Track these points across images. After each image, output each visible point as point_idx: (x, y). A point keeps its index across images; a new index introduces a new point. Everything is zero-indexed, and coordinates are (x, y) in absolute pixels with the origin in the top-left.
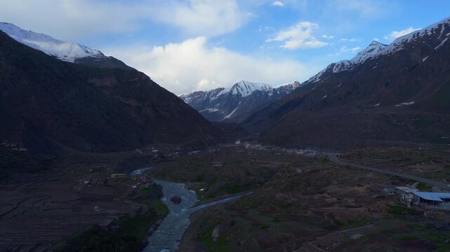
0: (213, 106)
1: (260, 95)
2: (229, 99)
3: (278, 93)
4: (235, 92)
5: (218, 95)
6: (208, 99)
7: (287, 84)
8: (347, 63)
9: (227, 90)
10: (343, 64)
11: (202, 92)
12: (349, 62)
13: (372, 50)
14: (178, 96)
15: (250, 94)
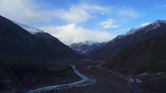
0: (79, 48)
1: (95, 45)
2: (84, 46)
3: (101, 44)
4: (86, 44)
5: (81, 45)
6: (77, 46)
7: (104, 42)
8: (123, 35)
9: (84, 43)
10: (122, 36)
11: (75, 44)
12: (124, 35)
13: (132, 31)
14: (67, 45)
15: (91, 45)
